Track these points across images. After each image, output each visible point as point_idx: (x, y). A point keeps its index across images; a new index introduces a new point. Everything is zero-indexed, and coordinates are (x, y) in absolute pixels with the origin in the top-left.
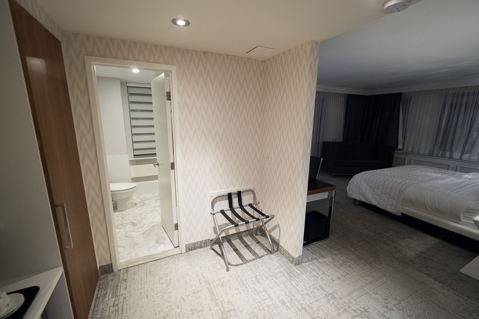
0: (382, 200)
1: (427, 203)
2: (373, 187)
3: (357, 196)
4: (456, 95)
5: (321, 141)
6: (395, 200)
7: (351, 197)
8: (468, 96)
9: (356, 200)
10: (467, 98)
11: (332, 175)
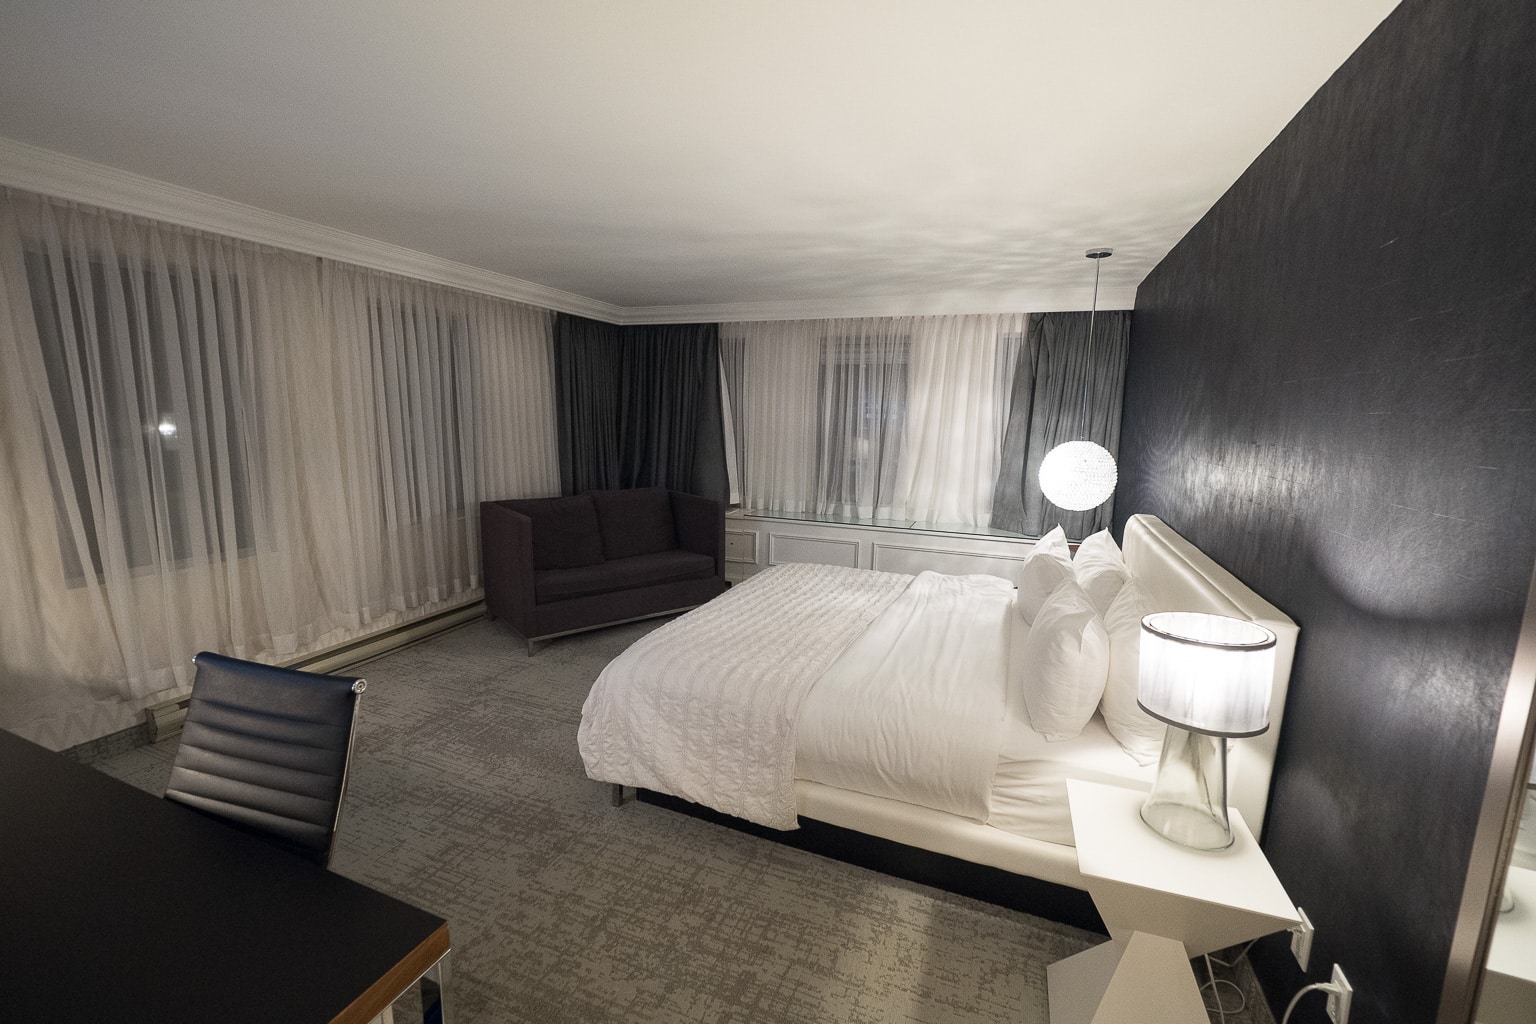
0: (722, 773)
1: (879, 759)
2: (681, 717)
3: (624, 770)
4: (844, 343)
5: (469, 498)
6: (769, 767)
7: (600, 780)
8: (867, 345)
9: (621, 786)
10: (866, 352)
11: (531, 644)
